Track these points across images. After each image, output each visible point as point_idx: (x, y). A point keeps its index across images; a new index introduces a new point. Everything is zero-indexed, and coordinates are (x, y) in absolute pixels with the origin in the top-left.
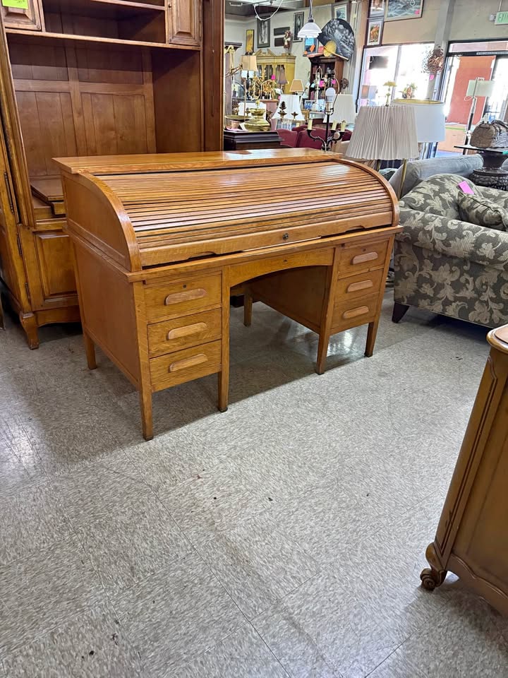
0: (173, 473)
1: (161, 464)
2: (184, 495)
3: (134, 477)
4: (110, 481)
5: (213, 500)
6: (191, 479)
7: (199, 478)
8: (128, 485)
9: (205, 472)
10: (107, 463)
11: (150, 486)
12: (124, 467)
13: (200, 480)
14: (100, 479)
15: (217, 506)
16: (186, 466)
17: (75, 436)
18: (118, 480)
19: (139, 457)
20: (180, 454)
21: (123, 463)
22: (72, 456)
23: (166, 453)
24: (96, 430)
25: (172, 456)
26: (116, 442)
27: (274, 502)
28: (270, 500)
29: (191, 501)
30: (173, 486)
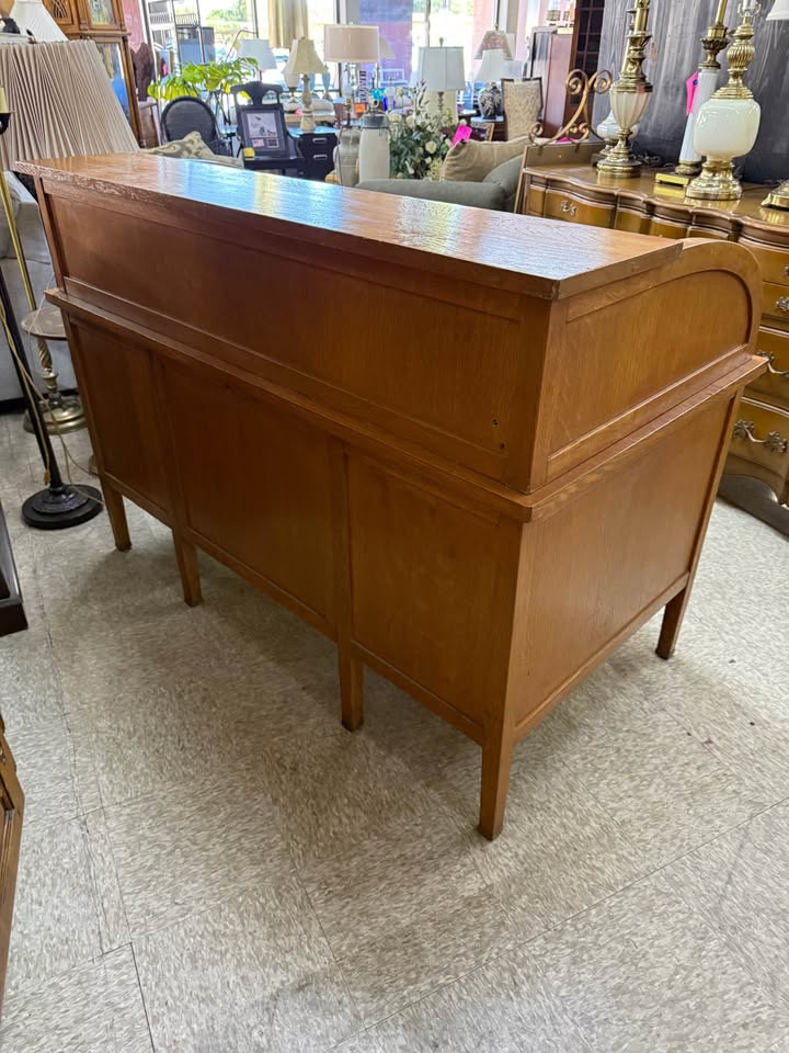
0: (708, 780)
1: (686, 799)
2: (758, 765)
3: (736, 844)
4: (759, 889)
5: (757, 728)
6: (718, 754)
7: (710, 742)
8: (759, 855)
9: (694, 733)
10: (703, 900)
11: (751, 817)
12: (706, 865)
13: (714, 739)
14: (758, 911)
15: (768, 723)
16: (683, 759)
17: (619, 990)
18: (750, 874)
19: (674, 837)
20: (650, 767)
21: (696, 868)
22: (694, 985)
23: (651, 790)
24: (589, 939)
25: (657, 780)
26: (628, 888)
27: (735, 658)
28: (732, 661)
29: (770, 756)
30: (739, 779)
